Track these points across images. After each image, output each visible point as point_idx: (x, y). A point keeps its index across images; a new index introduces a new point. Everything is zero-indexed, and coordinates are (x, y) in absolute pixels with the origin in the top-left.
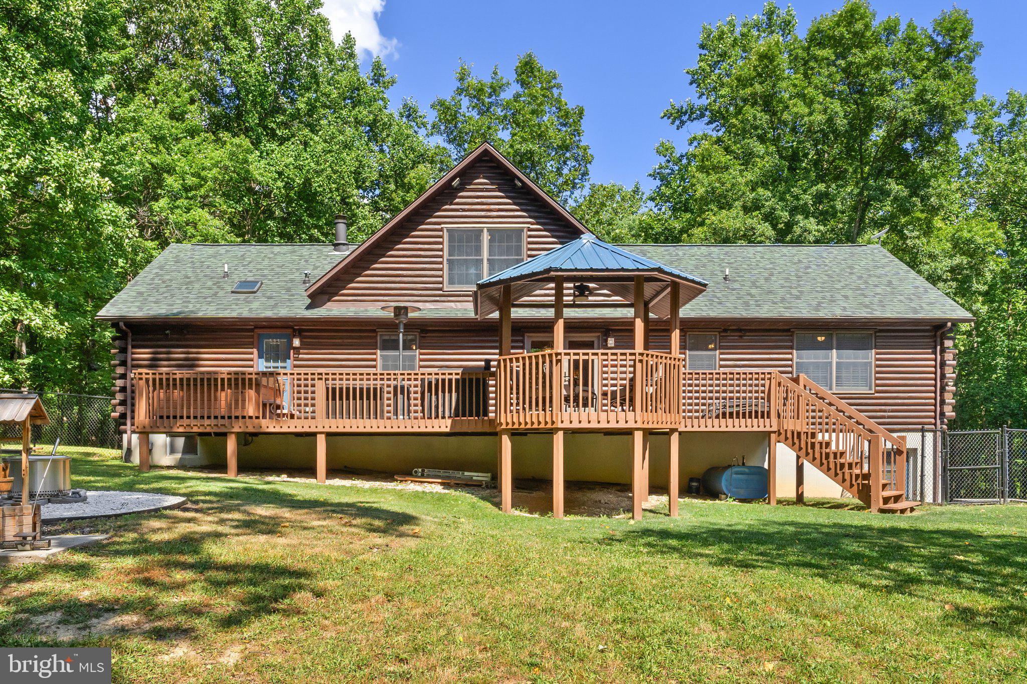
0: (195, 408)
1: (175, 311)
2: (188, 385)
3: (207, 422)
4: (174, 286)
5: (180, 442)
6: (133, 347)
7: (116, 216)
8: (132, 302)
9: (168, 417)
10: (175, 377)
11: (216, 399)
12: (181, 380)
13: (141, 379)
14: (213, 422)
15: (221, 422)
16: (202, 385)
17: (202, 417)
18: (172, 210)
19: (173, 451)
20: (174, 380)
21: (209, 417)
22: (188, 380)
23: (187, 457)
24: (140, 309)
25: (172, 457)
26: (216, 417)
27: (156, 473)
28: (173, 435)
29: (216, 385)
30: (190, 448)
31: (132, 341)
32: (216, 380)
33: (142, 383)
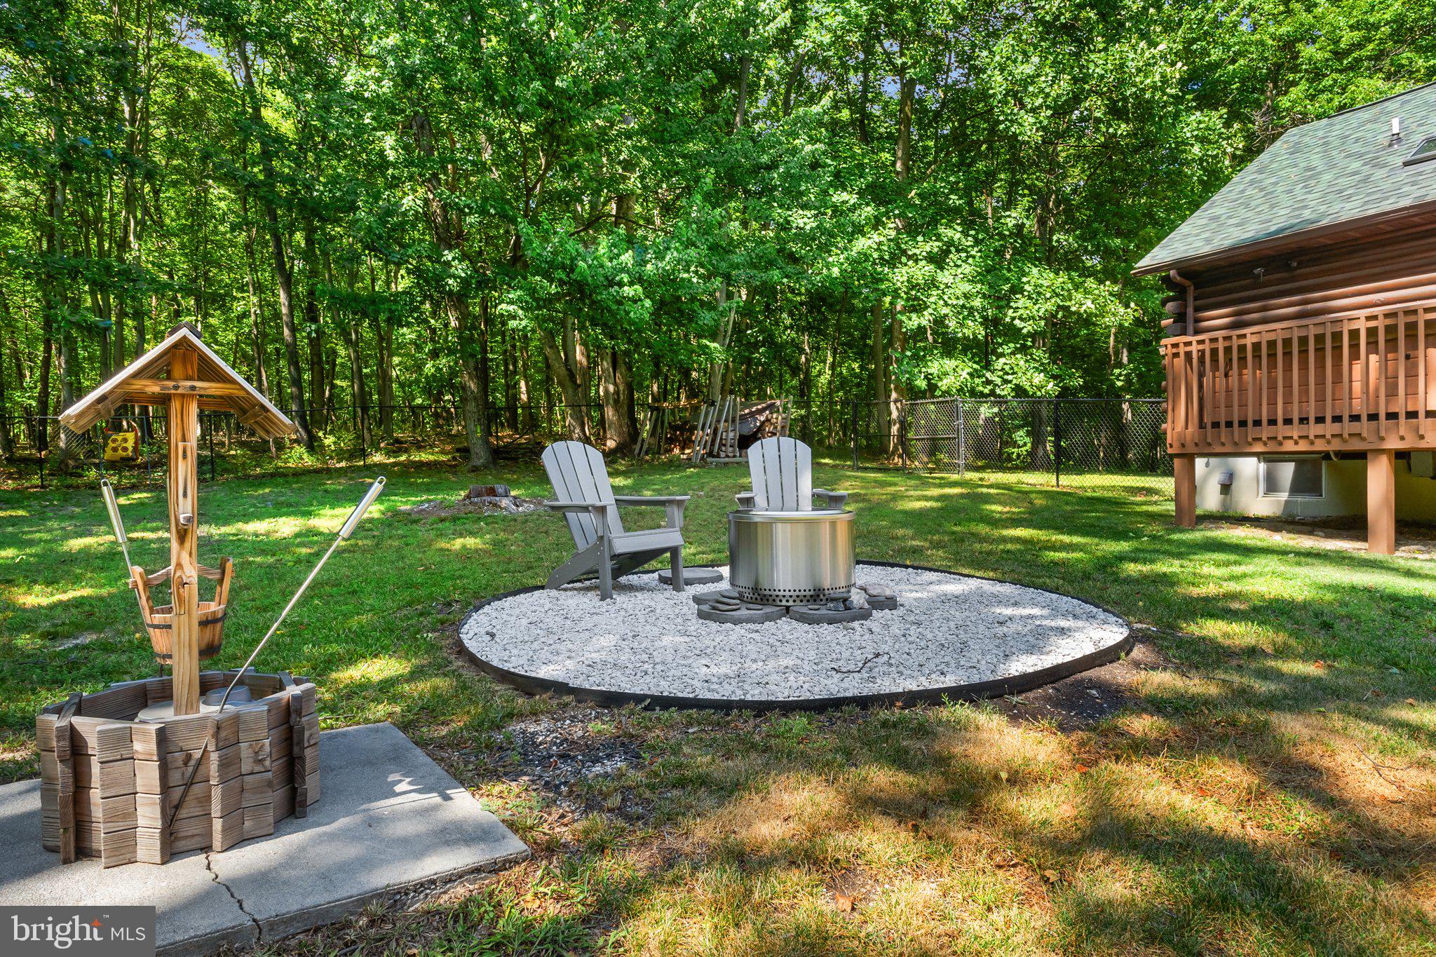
0: (1287, 402)
1: (1273, 229)
2: (1272, 356)
3: (1314, 429)
4: (1280, 189)
5: (1287, 471)
6: (1197, 309)
7: (1207, 128)
8: (1198, 235)
9: (1229, 424)
10: (1242, 342)
11: (1338, 379)
12: (1256, 346)
13: (1176, 355)
14: (1329, 428)
15: (1348, 427)
16: (1304, 352)
17: (1304, 420)
18: (1312, 98)
19: (1271, 485)
20: (1242, 348)
21: (1320, 420)
22: (1271, 344)
23: (1299, 499)
24: (1208, 241)
25: (1272, 498)
26: (1337, 419)
27: (1209, 534)
28: (1271, 458)
29: (1337, 349)
30: (1305, 483)
31: (1196, 299)
32: (1337, 336)
33: (1180, 362)
